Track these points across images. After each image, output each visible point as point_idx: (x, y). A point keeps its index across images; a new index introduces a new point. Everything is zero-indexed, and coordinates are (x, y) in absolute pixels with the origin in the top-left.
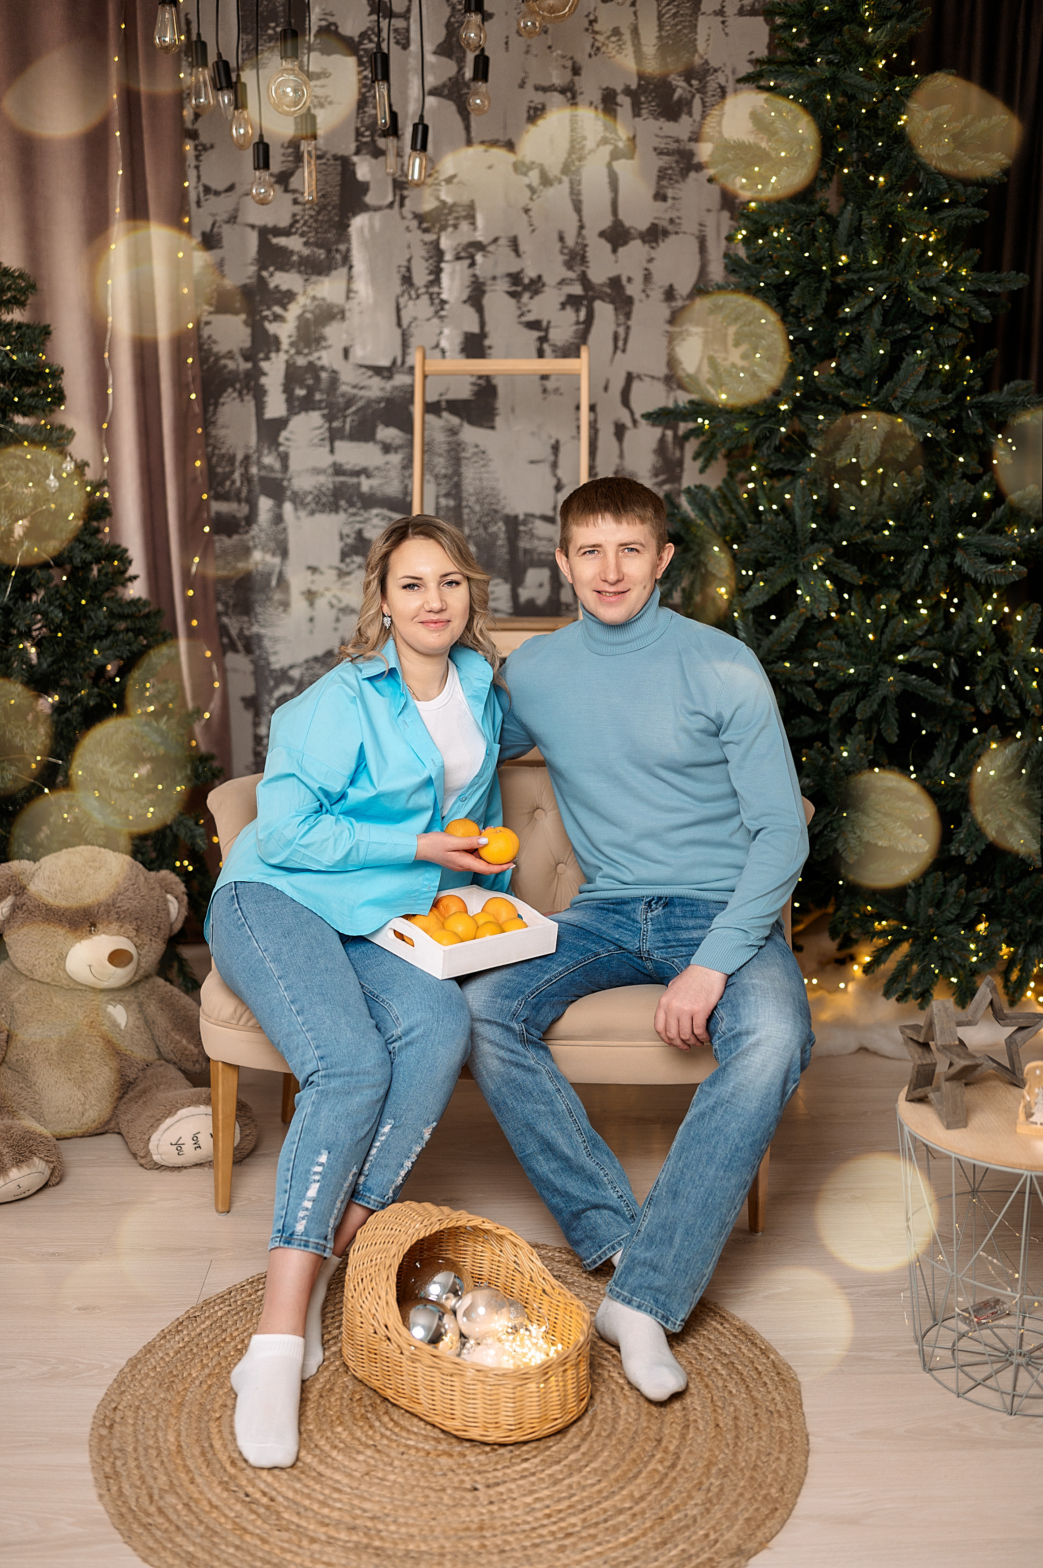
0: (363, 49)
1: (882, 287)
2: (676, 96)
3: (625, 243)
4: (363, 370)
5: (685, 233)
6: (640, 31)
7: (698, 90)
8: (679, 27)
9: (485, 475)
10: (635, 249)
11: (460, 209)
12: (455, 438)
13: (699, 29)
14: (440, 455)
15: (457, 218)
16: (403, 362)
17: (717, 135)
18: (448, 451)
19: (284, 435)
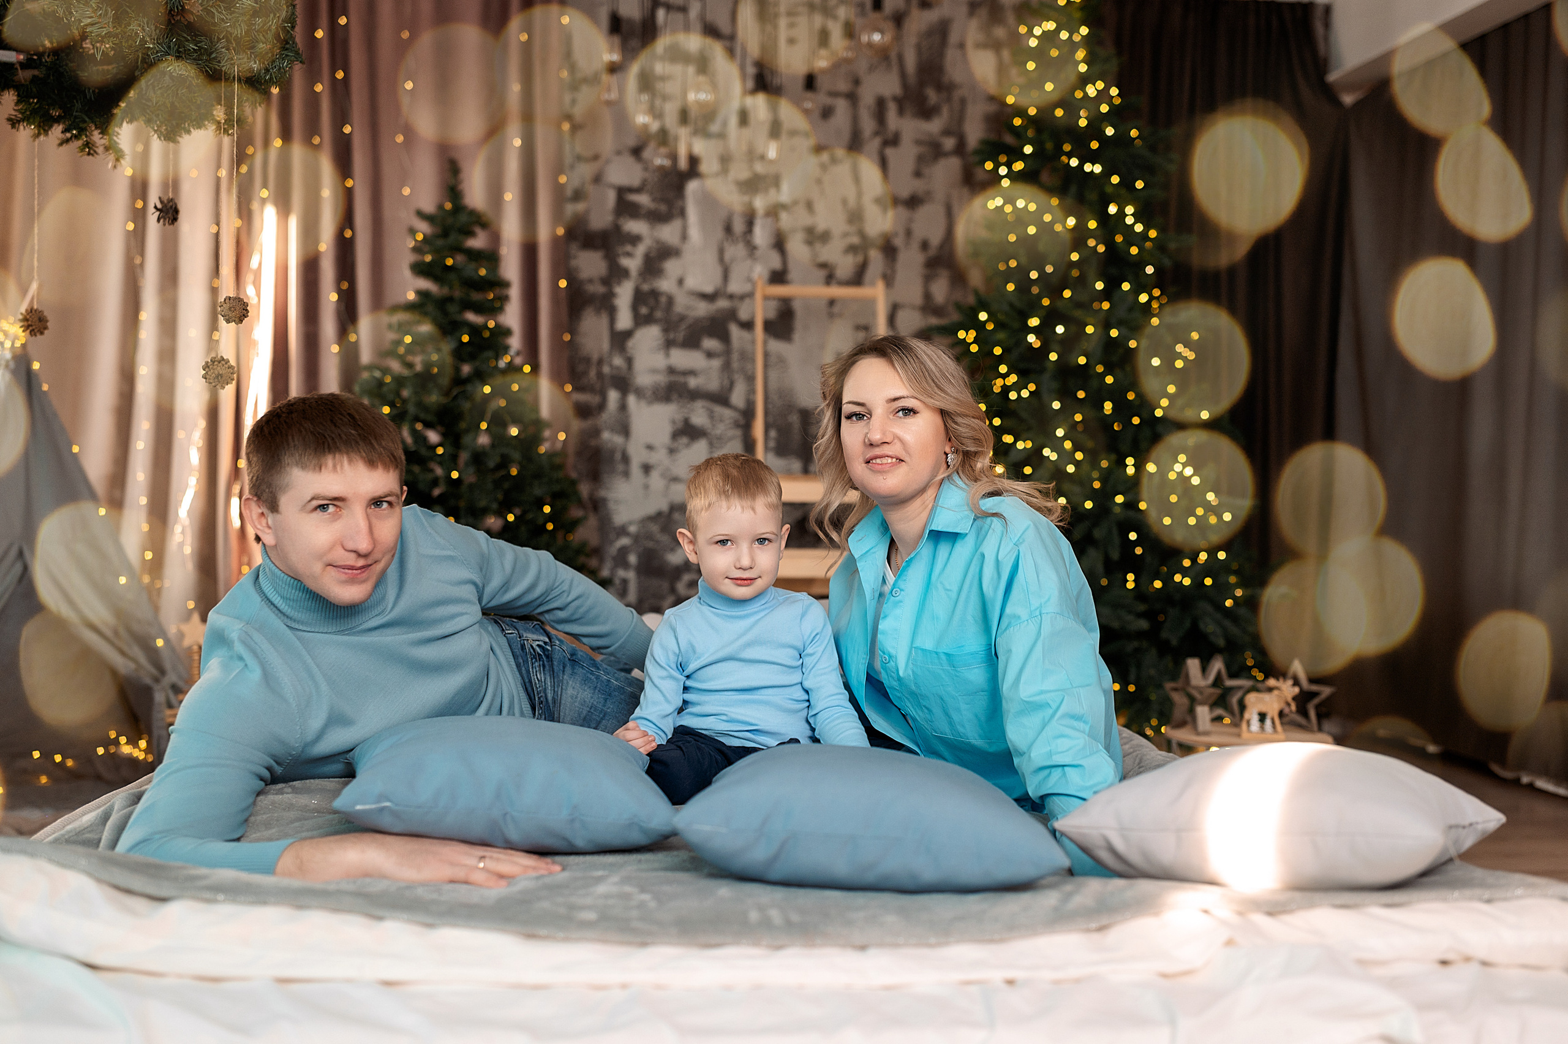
2: (930, 103)
4: (694, 295)
5: (936, 201)
6: (905, 56)
7: (946, 100)
8: (932, 55)
11: (769, 178)
13: (947, 57)
15: (767, 185)
16: (724, 290)
17: (958, 132)
19: (630, 344)
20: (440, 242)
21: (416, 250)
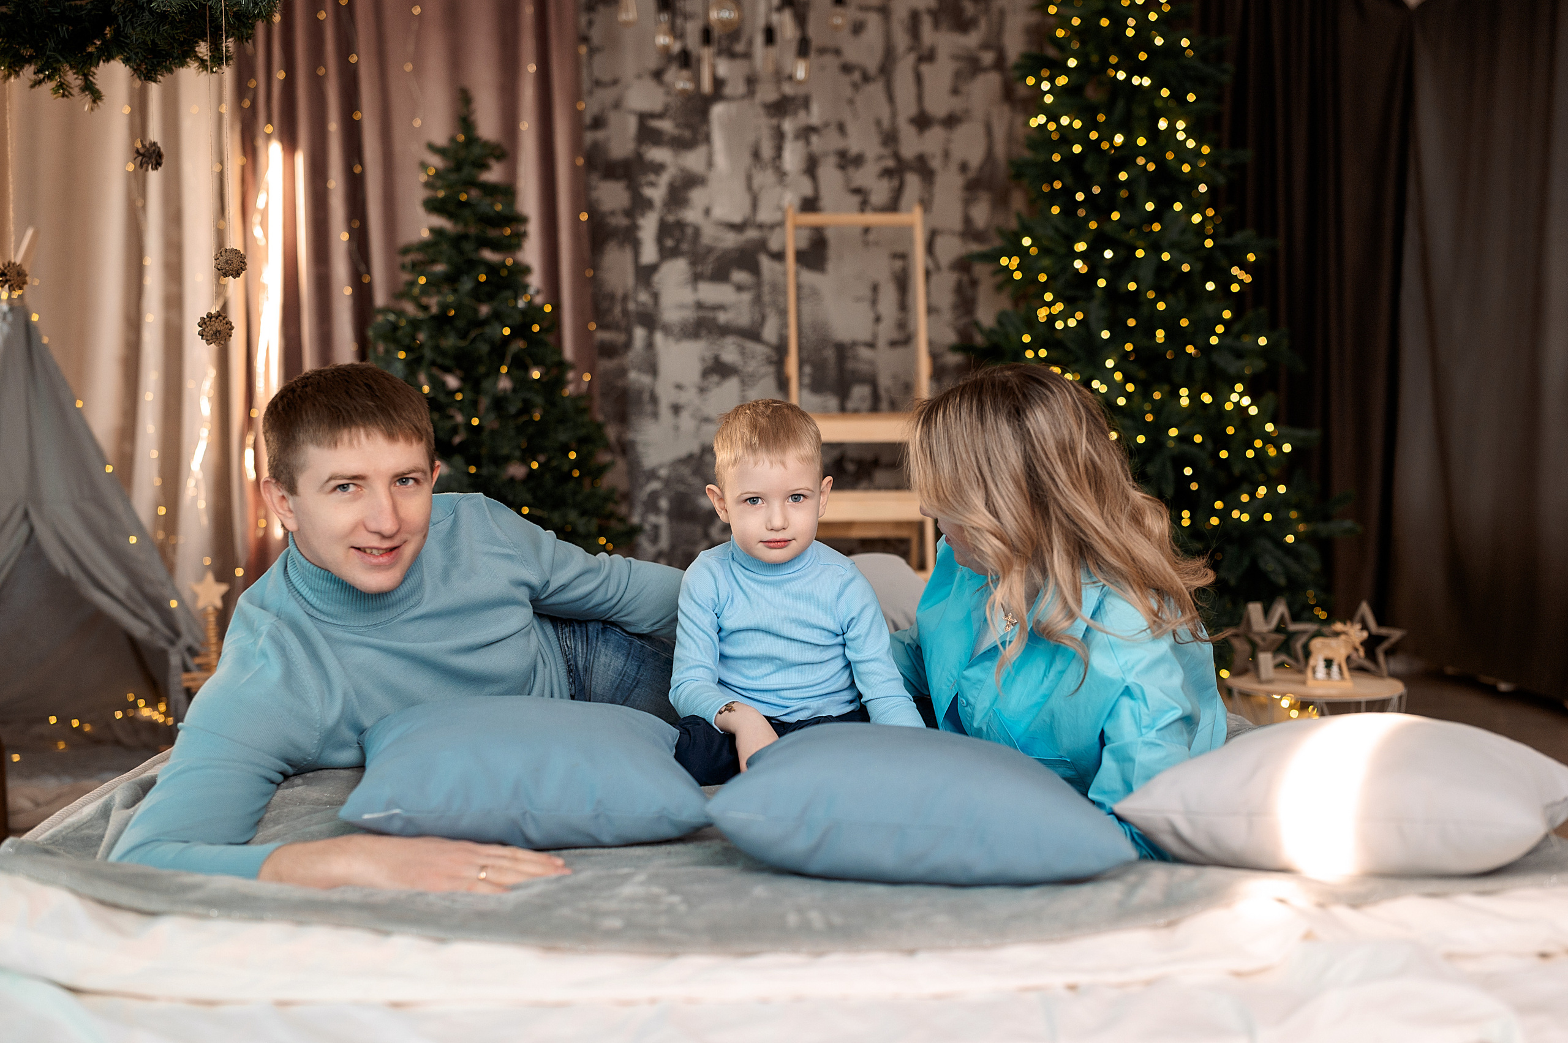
3: (929, 127)
4: (721, 226)
5: (975, 121)
10: (937, 132)
11: (798, 100)
15: (796, 107)
16: (753, 220)
19: (657, 278)
20: (453, 177)
21: (428, 185)
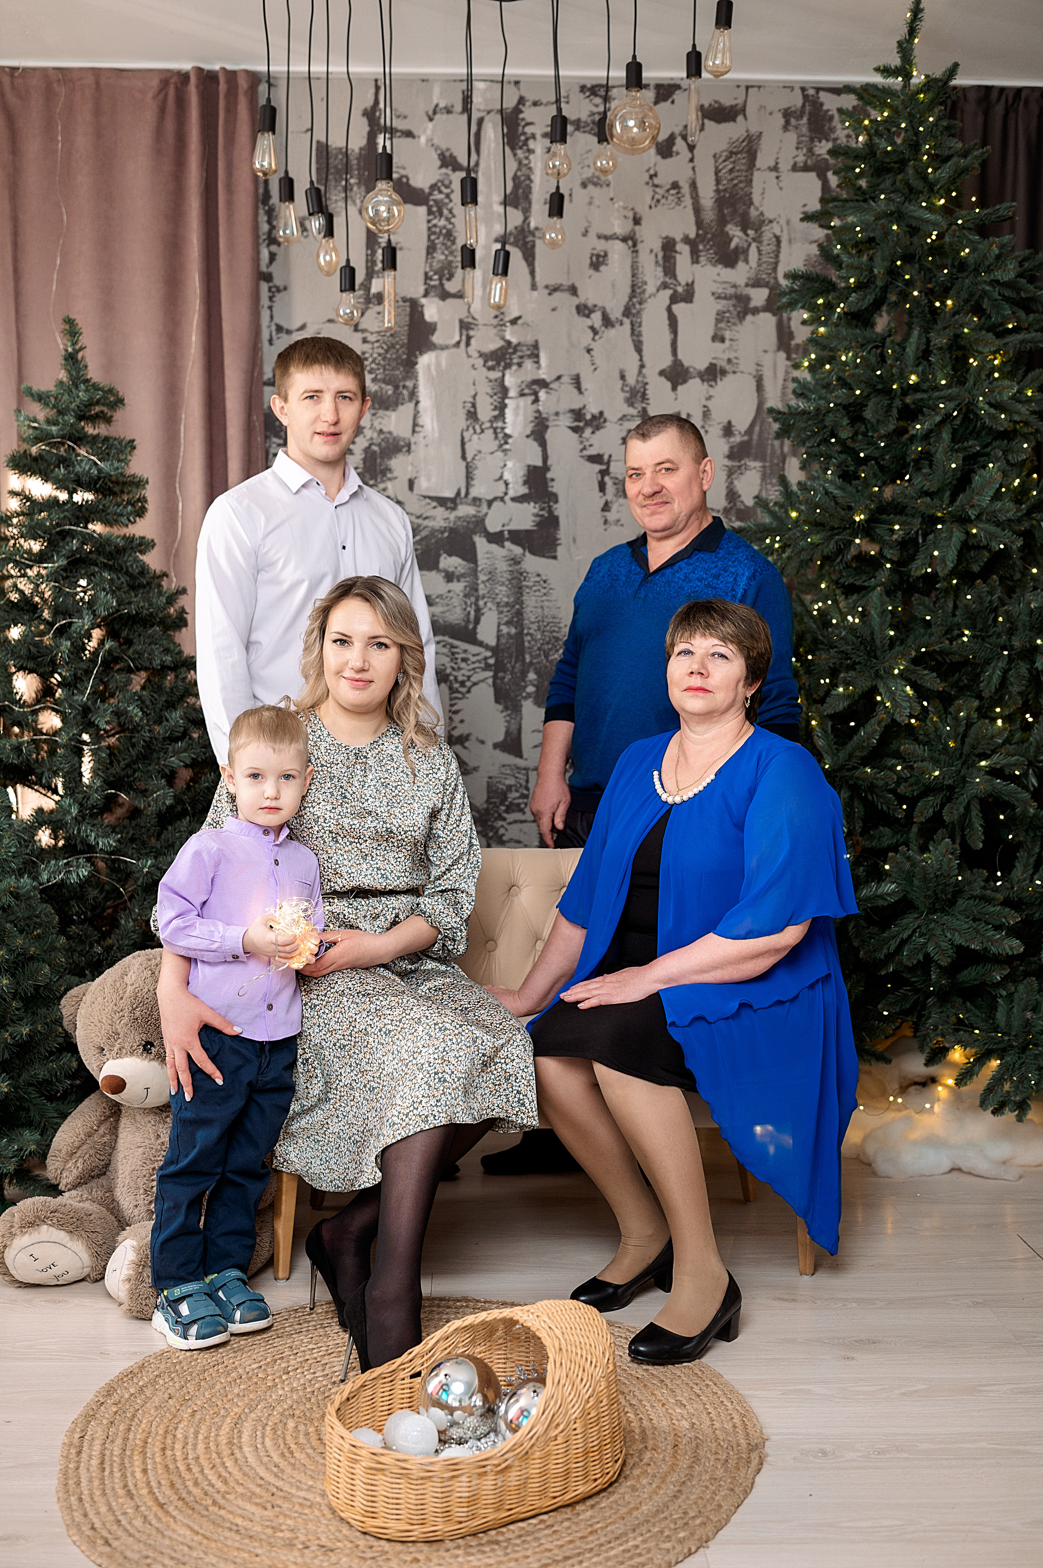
0: (435, 201)
1: (952, 405)
2: (733, 245)
3: (685, 381)
4: (428, 501)
5: (742, 372)
6: (699, 185)
7: (754, 240)
8: (735, 182)
9: (546, 604)
10: (694, 388)
11: (524, 348)
12: (517, 567)
13: (754, 184)
14: (503, 584)
15: (521, 357)
16: (467, 494)
17: (772, 281)
18: (510, 580)
